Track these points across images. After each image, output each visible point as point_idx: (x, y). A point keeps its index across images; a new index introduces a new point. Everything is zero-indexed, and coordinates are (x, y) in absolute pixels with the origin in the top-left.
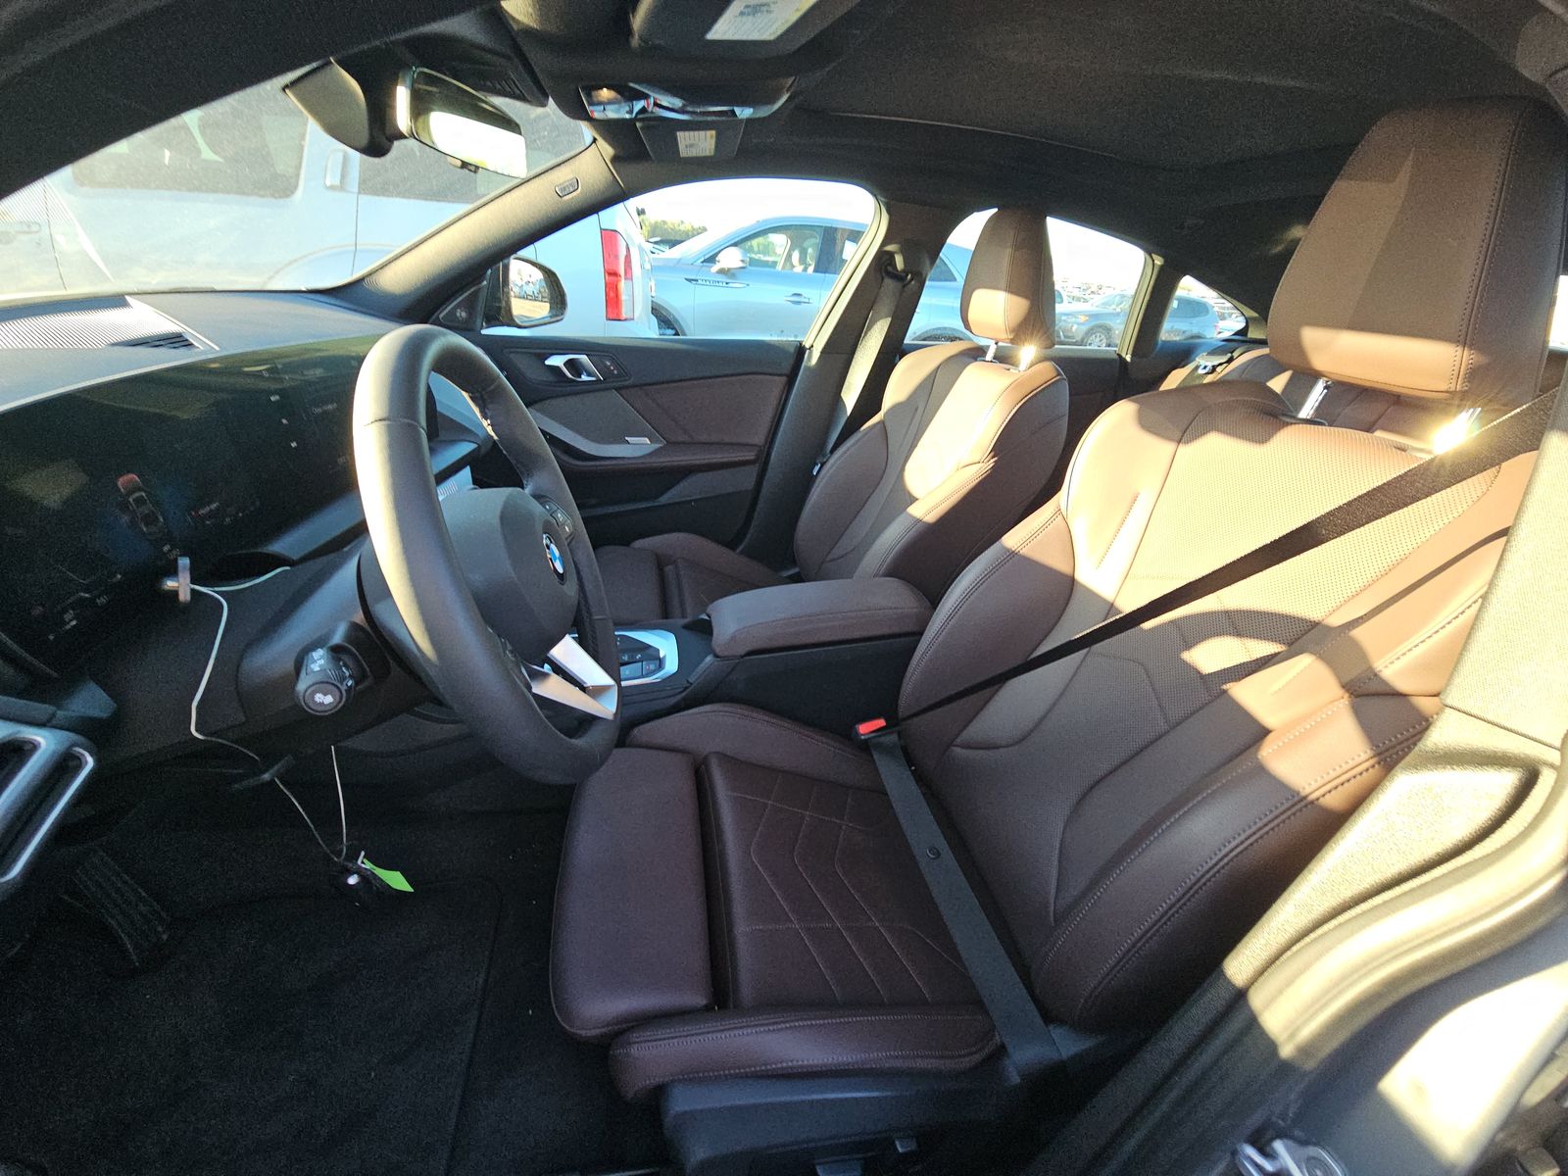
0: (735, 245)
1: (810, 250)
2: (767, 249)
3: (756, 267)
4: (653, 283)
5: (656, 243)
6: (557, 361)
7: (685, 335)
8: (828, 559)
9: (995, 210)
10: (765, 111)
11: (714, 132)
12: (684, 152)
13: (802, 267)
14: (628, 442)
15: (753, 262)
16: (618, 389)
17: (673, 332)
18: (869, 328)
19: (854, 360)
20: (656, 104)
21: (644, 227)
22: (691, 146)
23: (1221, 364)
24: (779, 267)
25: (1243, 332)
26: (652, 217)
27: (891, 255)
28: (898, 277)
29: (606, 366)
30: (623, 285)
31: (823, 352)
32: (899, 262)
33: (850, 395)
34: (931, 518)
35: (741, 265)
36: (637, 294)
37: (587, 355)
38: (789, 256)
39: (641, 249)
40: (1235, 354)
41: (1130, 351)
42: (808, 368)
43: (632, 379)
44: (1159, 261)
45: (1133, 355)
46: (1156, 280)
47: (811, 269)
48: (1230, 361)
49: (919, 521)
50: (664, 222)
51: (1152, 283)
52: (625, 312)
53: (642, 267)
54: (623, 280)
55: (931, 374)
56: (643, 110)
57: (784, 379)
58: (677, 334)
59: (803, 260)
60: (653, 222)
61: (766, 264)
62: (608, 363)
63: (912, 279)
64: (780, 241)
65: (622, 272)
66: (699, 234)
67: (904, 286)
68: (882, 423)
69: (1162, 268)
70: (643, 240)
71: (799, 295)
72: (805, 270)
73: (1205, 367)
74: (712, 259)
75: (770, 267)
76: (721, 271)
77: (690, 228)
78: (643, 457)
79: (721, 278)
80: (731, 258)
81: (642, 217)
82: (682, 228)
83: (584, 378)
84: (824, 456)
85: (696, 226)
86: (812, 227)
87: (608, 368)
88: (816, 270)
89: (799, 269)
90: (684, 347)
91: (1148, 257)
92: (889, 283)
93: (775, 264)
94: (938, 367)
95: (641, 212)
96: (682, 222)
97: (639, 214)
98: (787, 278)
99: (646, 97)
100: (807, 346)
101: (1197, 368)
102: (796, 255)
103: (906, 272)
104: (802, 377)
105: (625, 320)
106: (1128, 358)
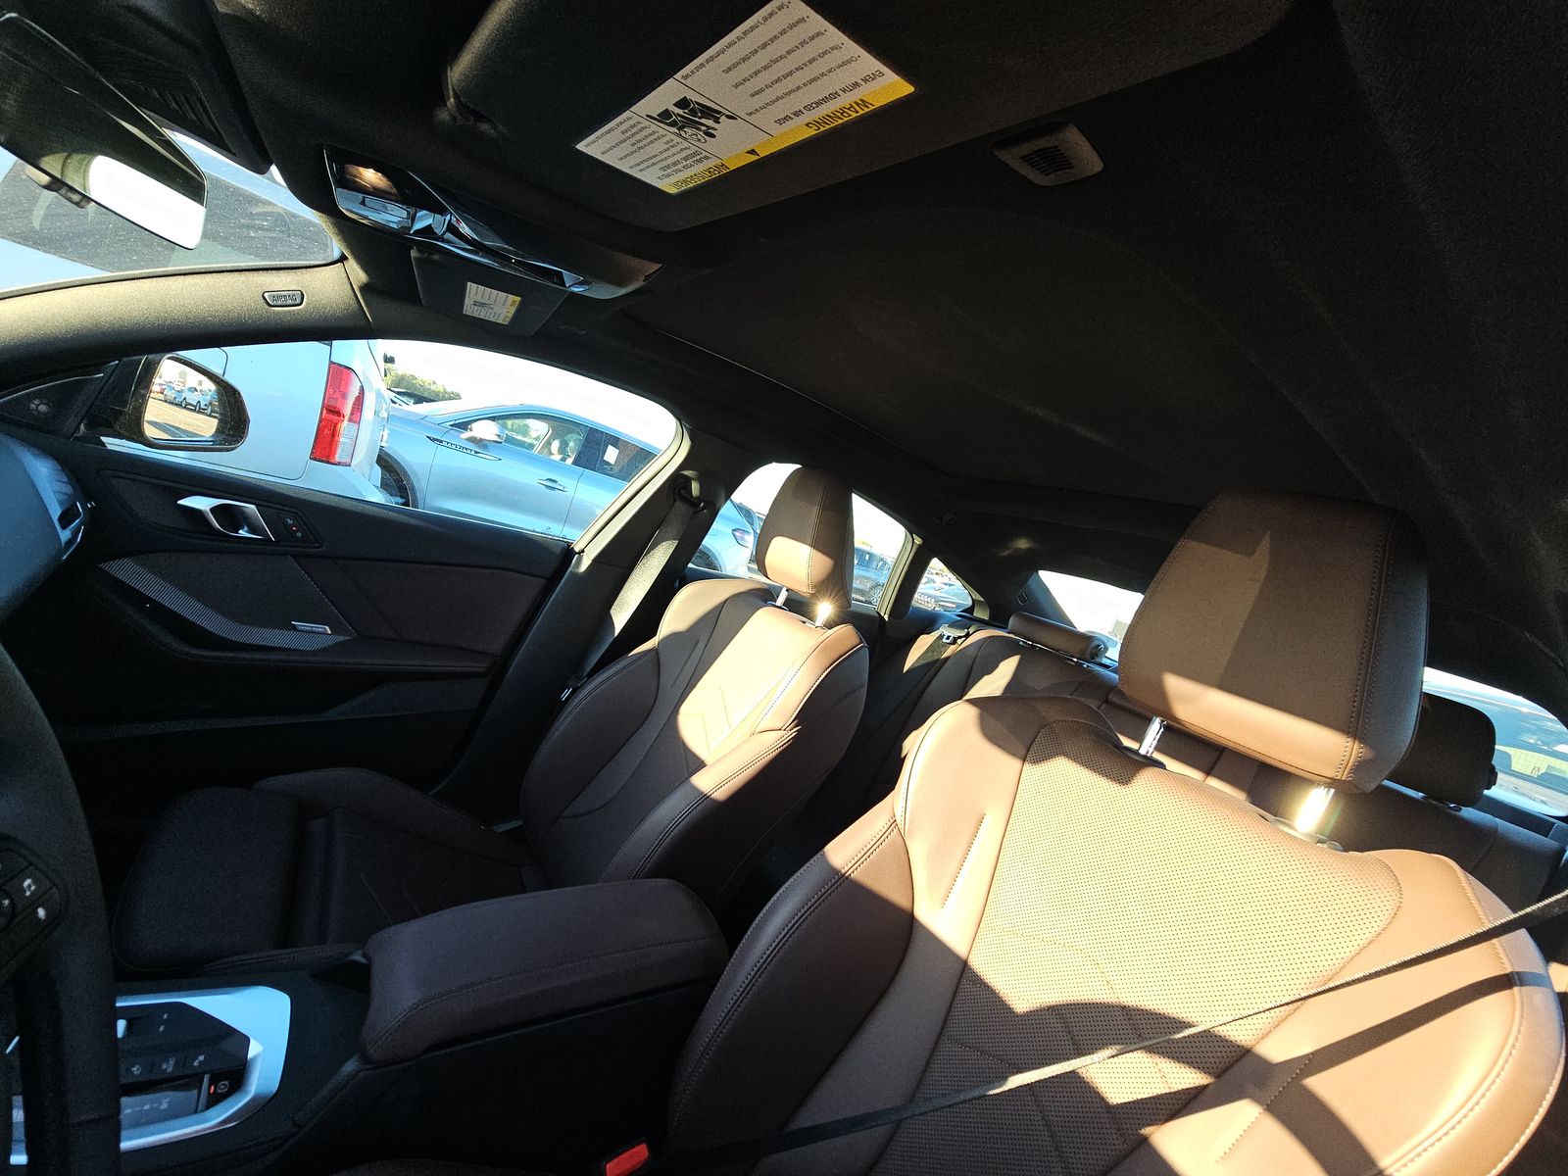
0: (493, 419)
1: (571, 444)
2: (525, 431)
3: (510, 444)
4: (386, 433)
5: (398, 393)
6: (202, 503)
7: (416, 506)
8: (565, 814)
9: (800, 466)
10: (603, 292)
11: (518, 299)
12: (469, 308)
13: (560, 456)
14: (294, 628)
15: (509, 440)
16: (295, 557)
17: (403, 501)
18: (653, 547)
19: (631, 577)
20: (452, 229)
21: (388, 375)
22: (482, 305)
23: (960, 637)
24: (536, 451)
25: (970, 610)
26: (400, 368)
27: (688, 480)
28: (692, 502)
29: (285, 524)
30: (345, 426)
31: (597, 560)
32: (695, 488)
33: (621, 615)
34: (720, 795)
35: (496, 439)
36: (361, 441)
37: (257, 506)
38: (549, 444)
39: (379, 395)
40: (971, 631)
41: (888, 612)
42: (574, 575)
43: (324, 548)
44: (918, 541)
45: (890, 616)
46: (914, 556)
47: (569, 461)
48: (968, 635)
49: (706, 797)
50: (414, 378)
51: (910, 557)
52: (340, 455)
53: (376, 413)
54: (346, 422)
55: (717, 607)
56: (428, 231)
57: (542, 581)
58: (406, 504)
59: (562, 450)
60: (400, 373)
61: (521, 444)
62: (290, 522)
63: (704, 508)
64: (539, 429)
65: (347, 410)
66: (450, 399)
67: (696, 513)
68: (655, 651)
69: (920, 547)
70: (385, 387)
71: (555, 481)
72: (564, 460)
73: (948, 638)
74: (464, 426)
75: (526, 448)
76: (472, 440)
77: (442, 390)
78: (315, 653)
79: (470, 446)
80: (486, 430)
81: (389, 365)
82: (433, 388)
83: (243, 533)
84: (579, 679)
85: (449, 390)
86: (577, 425)
87: (288, 527)
88: (575, 463)
89: (557, 457)
90: (413, 521)
91: (908, 534)
92: (680, 507)
93: (531, 446)
94: (725, 602)
95: (389, 360)
96: (434, 383)
97: (386, 361)
98: (544, 461)
99: (442, 211)
100: (577, 549)
101: (941, 637)
102: (555, 445)
103: (699, 499)
104: (565, 583)
105: (339, 464)
106: (886, 618)
